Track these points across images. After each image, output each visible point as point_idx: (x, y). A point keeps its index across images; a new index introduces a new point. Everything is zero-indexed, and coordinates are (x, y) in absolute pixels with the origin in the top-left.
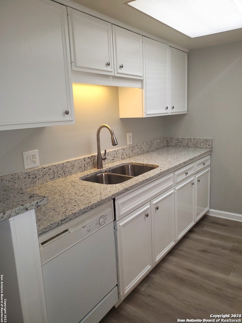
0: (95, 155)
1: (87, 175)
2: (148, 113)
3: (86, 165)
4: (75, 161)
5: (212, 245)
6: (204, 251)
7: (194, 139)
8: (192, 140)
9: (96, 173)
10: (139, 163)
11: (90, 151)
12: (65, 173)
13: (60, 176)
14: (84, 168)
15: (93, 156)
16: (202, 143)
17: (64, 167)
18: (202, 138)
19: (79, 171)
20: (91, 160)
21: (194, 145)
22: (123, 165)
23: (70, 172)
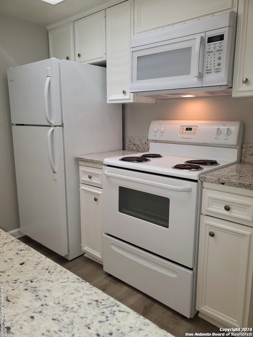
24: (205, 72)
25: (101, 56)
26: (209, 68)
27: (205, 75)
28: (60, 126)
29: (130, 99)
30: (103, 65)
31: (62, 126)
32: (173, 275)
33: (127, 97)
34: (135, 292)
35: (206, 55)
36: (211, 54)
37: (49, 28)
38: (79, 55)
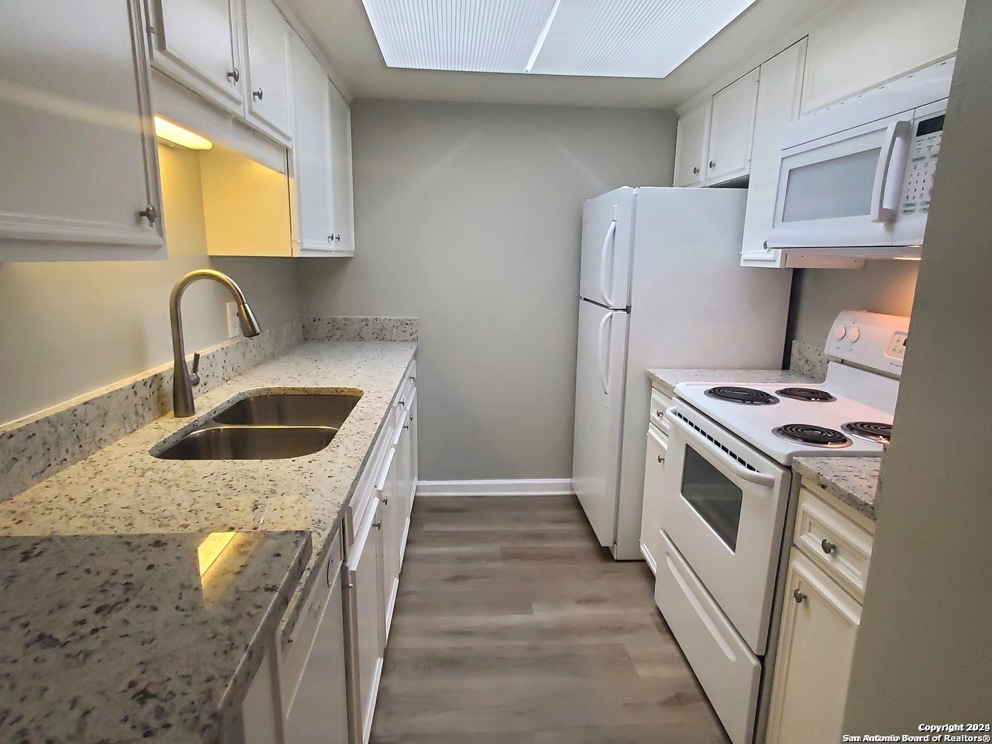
0: (160, 374)
1: (164, 442)
2: (306, 246)
3: (140, 410)
4: (109, 396)
5: (462, 559)
6: (456, 579)
7: (376, 319)
8: (370, 324)
9: (186, 431)
10: (293, 389)
11: (140, 361)
12: (81, 446)
13: (68, 457)
14: (134, 418)
15: (156, 375)
16: (395, 329)
17: (79, 423)
18: (396, 318)
19: (123, 430)
20: (152, 390)
21: (375, 335)
22: (242, 398)
23: (97, 439)
24: (902, 208)
25: (741, 166)
26: (910, 201)
27: (901, 215)
28: (624, 310)
29: (774, 261)
30: (743, 184)
31: (628, 310)
32: (731, 656)
33: (771, 256)
34: (683, 664)
35: (911, 165)
36: (920, 164)
37: (679, 110)
38: (711, 165)
